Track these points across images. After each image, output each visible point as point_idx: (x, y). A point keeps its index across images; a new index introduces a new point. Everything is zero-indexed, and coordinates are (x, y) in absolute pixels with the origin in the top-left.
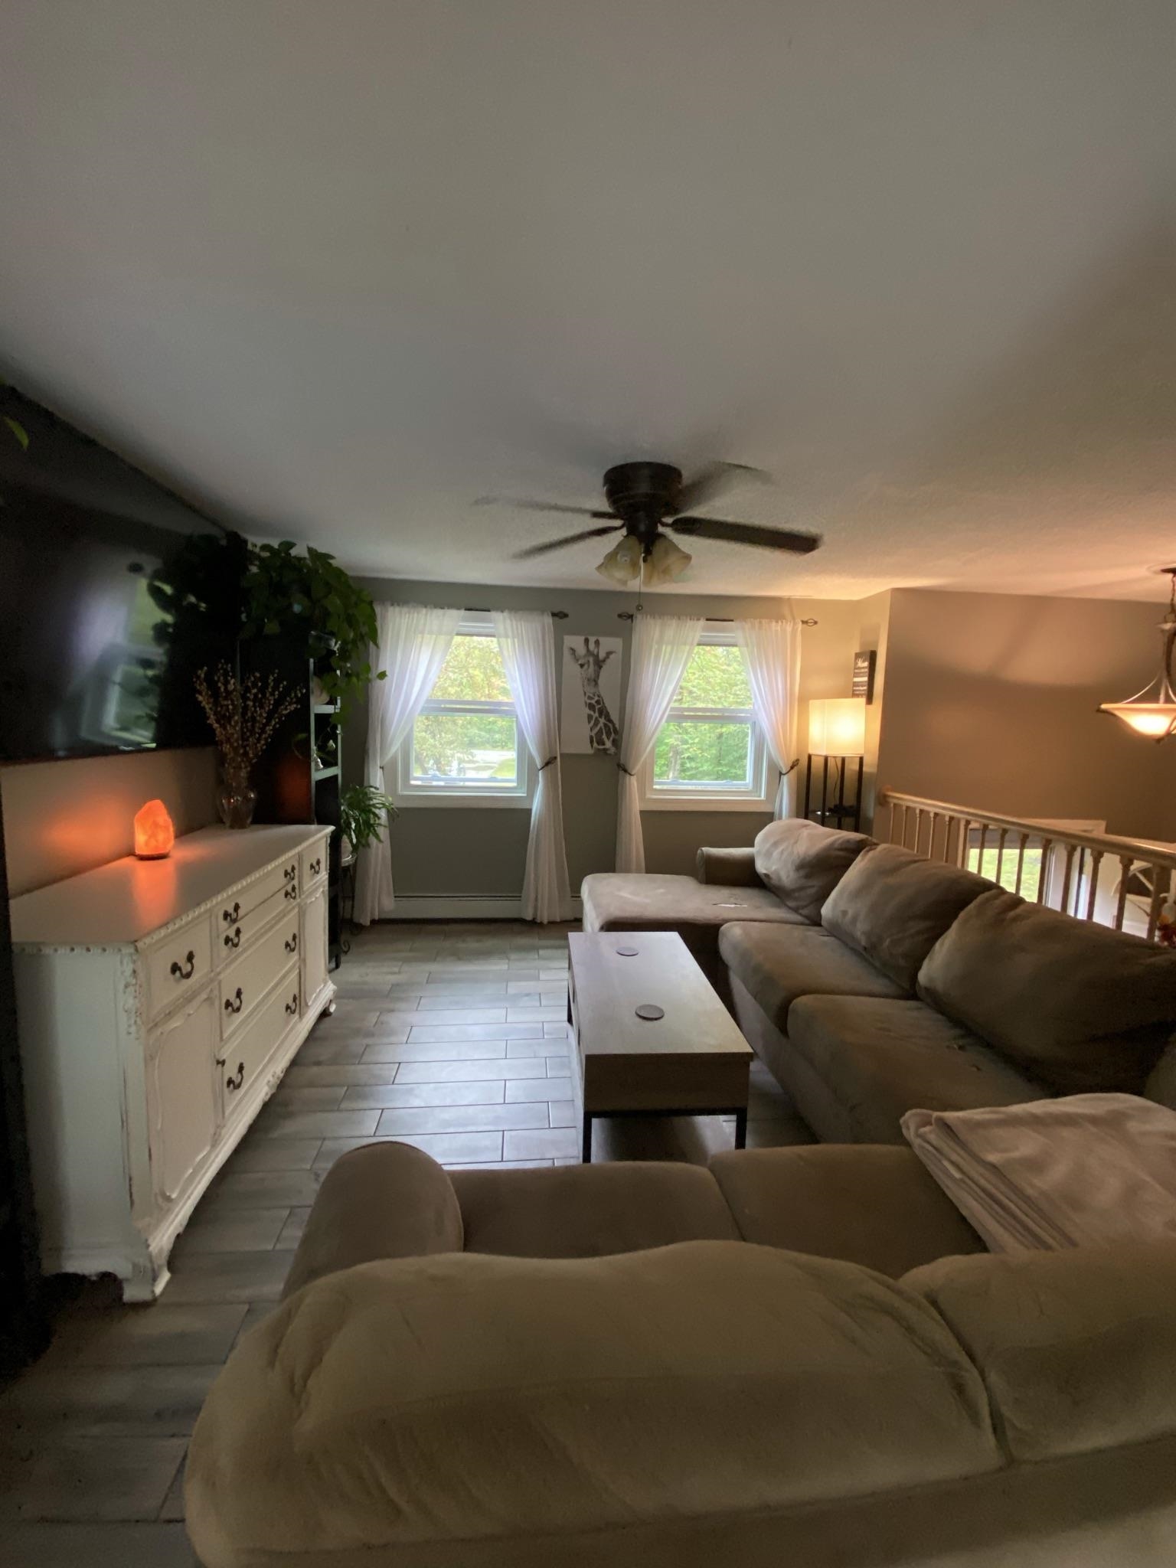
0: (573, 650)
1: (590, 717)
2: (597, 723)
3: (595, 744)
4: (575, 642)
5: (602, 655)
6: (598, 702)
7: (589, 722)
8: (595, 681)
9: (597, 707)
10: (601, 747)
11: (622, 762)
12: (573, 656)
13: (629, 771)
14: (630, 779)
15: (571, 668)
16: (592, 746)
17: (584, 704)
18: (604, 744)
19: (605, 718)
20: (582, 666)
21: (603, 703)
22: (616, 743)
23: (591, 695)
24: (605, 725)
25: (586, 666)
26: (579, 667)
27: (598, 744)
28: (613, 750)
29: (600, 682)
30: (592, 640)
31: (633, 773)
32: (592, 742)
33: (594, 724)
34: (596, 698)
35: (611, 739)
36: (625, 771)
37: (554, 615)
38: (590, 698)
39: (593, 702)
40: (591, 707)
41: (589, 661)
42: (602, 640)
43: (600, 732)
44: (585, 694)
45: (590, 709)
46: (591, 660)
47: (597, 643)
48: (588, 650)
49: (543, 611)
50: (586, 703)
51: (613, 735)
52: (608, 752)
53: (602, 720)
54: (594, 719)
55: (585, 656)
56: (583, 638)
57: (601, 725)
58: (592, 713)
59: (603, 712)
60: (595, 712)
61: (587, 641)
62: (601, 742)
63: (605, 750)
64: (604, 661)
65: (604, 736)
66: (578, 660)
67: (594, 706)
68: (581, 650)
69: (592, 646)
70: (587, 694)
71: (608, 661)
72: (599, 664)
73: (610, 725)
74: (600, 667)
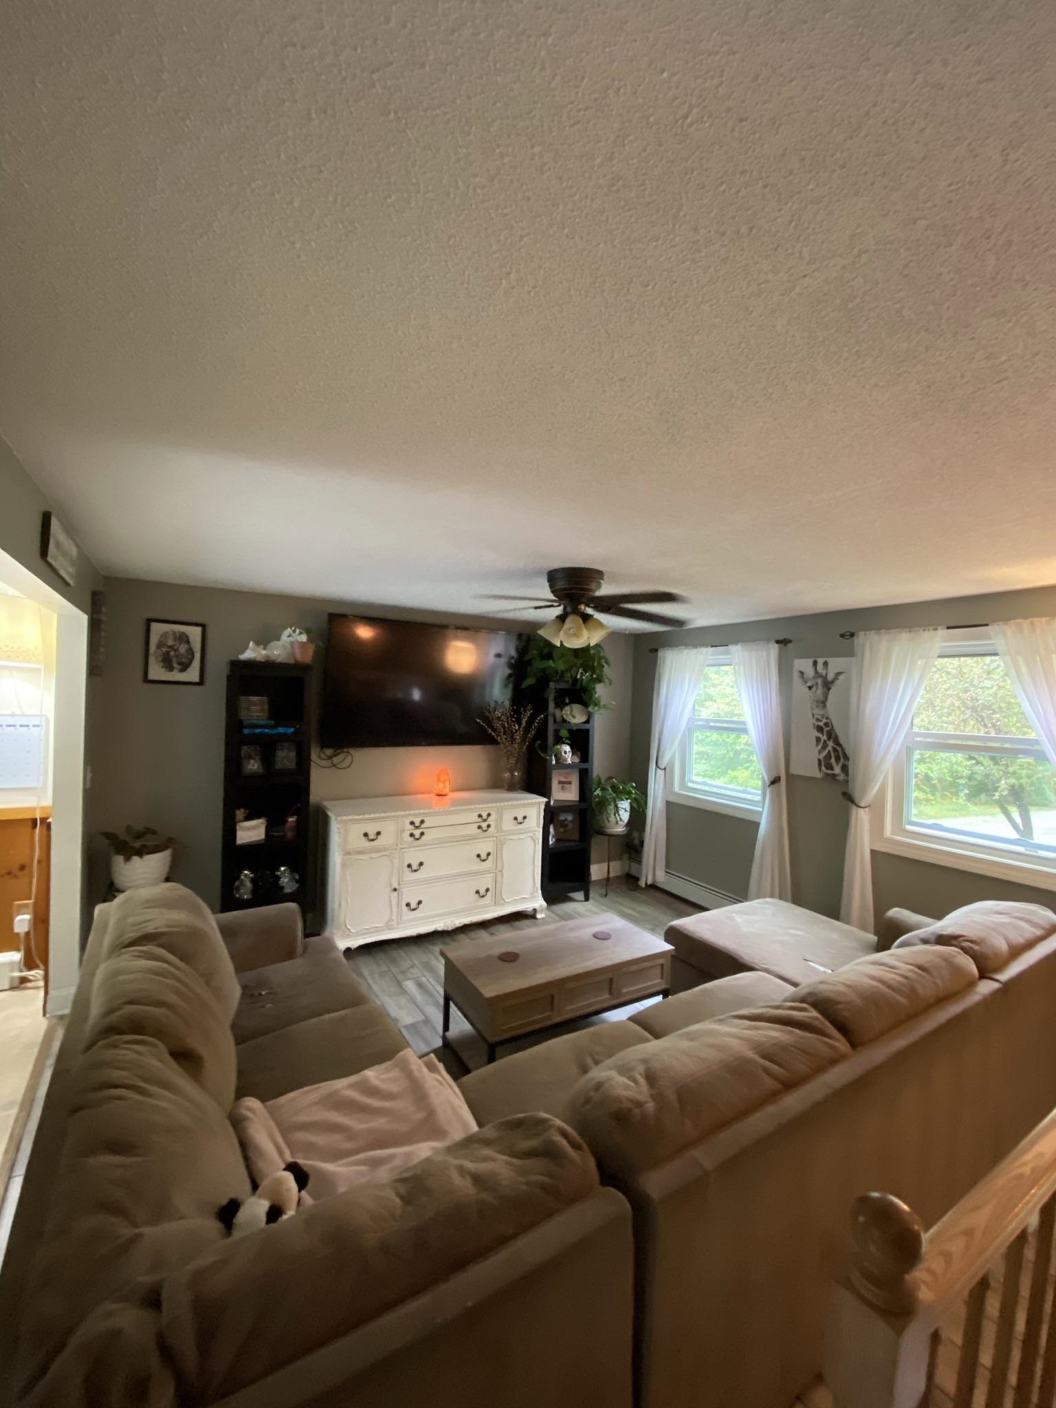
0: (802, 673)
1: (818, 739)
2: (825, 746)
3: (823, 768)
4: (804, 665)
5: (830, 677)
6: (826, 724)
7: (817, 745)
8: (823, 703)
9: (826, 729)
10: (829, 772)
11: (850, 792)
12: (801, 679)
13: (856, 801)
14: (857, 812)
15: (800, 688)
16: (820, 770)
17: (812, 726)
18: (832, 769)
19: (834, 742)
20: (810, 688)
21: (832, 725)
22: (845, 769)
23: (820, 717)
24: (835, 750)
25: (814, 689)
26: (807, 689)
27: (827, 768)
28: (842, 777)
29: (828, 704)
30: (820, 661)
31: (862, 805)
32: (820, 765)
33: (822, 748)
34: (825, 721)
35: (840, 764)
36: (853, 802)
37: (777, 642)
38: (818, 720)
39: (821, 724)
40: (820, 729)
41: (817, 684)
42: (831, 661)
43: (828, 757)
44: (813, 716)
45: (818, 731)
46: (820, 681)
47: (826, 664)
48: (816, 672)
49: (768, 641)
50: (814, 724)
51: (842, 760)
52: (837, 778)
53: (831, 744)
54: (822, 741)
55: (814, 678)
56: (811, 661)
57: (829, 748)
58: (820, 735)
59: (832, 735)
60: (823, 734)
61: (815, 663)
62: (830, 767)
63: (834, 775)
64: (832, 682)
65: (833, 760)
66: (806, 682)
67: (822, 728)
68: (810, 673)
69: (820, 667)
70: (816, 716)
71: (838, 682)
72: (828, 685)
73: (838, 749)
74: (829, 689)
